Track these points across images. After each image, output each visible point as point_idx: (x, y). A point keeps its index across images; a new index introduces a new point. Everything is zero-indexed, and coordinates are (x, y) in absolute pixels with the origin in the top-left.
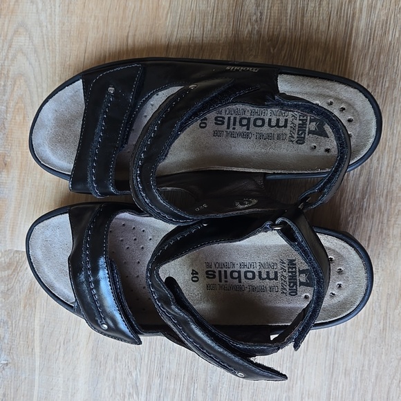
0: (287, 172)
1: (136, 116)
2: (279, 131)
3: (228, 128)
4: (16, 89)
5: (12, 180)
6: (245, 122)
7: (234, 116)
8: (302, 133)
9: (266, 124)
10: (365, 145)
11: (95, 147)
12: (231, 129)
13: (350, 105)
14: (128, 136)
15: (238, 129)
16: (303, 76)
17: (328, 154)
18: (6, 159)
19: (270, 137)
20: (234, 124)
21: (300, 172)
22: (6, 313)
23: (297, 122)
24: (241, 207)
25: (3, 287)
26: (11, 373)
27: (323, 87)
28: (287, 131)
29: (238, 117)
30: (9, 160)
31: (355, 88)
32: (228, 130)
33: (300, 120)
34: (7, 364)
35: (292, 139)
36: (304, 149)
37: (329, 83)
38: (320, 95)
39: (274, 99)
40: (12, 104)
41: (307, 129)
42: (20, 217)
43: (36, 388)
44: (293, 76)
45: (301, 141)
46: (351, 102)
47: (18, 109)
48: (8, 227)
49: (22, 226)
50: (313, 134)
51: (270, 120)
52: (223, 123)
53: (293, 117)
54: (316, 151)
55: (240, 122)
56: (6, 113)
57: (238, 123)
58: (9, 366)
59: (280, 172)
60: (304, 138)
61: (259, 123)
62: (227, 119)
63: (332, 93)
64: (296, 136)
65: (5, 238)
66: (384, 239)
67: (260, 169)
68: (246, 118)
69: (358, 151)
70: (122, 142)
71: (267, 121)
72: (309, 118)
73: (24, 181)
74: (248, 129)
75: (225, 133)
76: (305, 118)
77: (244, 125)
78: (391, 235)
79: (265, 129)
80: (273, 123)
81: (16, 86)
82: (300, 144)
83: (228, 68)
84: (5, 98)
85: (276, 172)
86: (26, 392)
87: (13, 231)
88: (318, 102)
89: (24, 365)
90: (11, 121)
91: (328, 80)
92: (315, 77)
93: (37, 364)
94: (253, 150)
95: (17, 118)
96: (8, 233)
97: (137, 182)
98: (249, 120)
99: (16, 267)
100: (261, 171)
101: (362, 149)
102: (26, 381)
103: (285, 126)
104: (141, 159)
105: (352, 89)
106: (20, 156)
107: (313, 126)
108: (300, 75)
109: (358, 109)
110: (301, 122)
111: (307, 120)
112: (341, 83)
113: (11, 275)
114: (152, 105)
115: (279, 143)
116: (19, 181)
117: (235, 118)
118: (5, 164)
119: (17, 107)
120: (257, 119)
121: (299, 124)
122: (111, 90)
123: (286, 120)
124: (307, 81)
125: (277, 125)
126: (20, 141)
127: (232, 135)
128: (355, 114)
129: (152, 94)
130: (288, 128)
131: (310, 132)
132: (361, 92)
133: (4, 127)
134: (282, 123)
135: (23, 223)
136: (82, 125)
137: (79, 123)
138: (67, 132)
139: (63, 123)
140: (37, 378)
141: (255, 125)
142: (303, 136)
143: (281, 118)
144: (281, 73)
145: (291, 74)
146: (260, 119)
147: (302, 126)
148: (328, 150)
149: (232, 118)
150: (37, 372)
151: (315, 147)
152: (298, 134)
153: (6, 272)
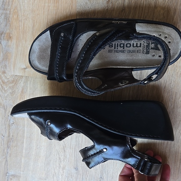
0: (142, 67)
1: (74, 45)
2: (138, 49)
3: (115, 48)
4: (13, 3)
5: (13, 44)
6: (122, 45)
7: (117, 43)
8: (148, 49)
9: (132, 46)
10: (177, 53)
11: (57, 61)
12: (116, 49)
13: (169, 35)
14: (71, 54)
15: (119, 49)
16: (147, 23)
17: (160, 58)
18: (10, 35)
19: (134, 51)
20: (117, 47)
21: (148, 67)
22: (12, 102)
23: (146, 44)
24: (121, 85)
25: (11, 91)
26: (15, 127)
27: (157, 28)
28: (141, 48)
29: (119, 43)
30: (12, 35)
31: (171, 27)
32: (115, 50)
33: (147, 43)
34: (13, 123)
35: (144, 52)
36: (149, 56)
37: (159, 26)
38: (155, 32)
39: (133, 35)
40: (12, 10)
41: (150, 47)
42: (17, 60)
43: (26, 133)
44: (143, 24)
45: (148, 53)
46: (170, 34)
47: (15, 12)
48: (12, 65)
49: (18, 64)
50: (153, 49)
51: (133, 44)
52: (112, 46)
53: (144, 42)
54: (154, 57)
55: (120, 45)
56: (10, 14)
57: (119, 46)
58: (14, 124)
59: (139, 67)
60: (149, 51)
61: (128, 45)
62: (114, 44)
63: (160, 30)
64: (145, 51)
65: (11, 69)
66: (175, 68)
67: (130, 66)
68: (122, 44)
69: (174, 56)
70: (69, 57)
71: (132, 44)
72: (151, 42)
73: (18, 45)
74: (124, 48)
75: (113, 51)
76: (149, 42)
77: (122, 47)
78: (178, 66)
79: (132, 48)
80: (135, 45)
81: (14, 2)
82: (147, 54)
83: (113, 22)
84: (9, 7)
85: (137, 67)
86: (21, 135)
87: (14, 67)
88: (154, 35)
89: (20, 124)
90: (12, 18)
91: (159, 24)
92: (153, 23)
93: (26, 123)
94: (126, 58)
95: (14, 16)
96: (12, 68)
97: (75, 79)
98: (124, 44)
99: (16, 82)
100: (130, 67)
101: (176, 55)
102: (22, 130)
103: (140, 46)
104: (77, 69)
105: (170, 28)
106: (16, 33)
107: (153, 46)
108: (145, 23)
109: (173, 37)
110: (147, 44)
111: (150, 43)
112: (164, 25)
113: (14, 86)
114: (81, 40)
115: (138, 54)
116: (16, 45)
117: (118, 44)
118: (10, 37)
119: (14, 12)
120: (127, 44)
121: (147, 45)
122: (62, 34)
123: (141, 44)
124: (149, 25)
125: (137, 46)
126: (16, 27)
127: (117, 52)
128: (172, 39)
129: (80, 35)
130: (142, 47)
131: (152, 48)
132: (174, 29)
133: (9, 20)
134: (139, 45)
135: (18, 63)
136: (51, 51)
137: (49, 50)
138: (45, 54)
139: (42, 50)
140: (26, 129)
141: (127, 46)
142: (148, 50)
143: (138, 43)
144: (137, 23)
145: (142, 23)
146: (129, 44)
147: (148, 46)
148: (160, 56)
149: (116, 44)
150: (26, 127)
151: (154, 55)
152: (146, 50)
153: (12, 84)
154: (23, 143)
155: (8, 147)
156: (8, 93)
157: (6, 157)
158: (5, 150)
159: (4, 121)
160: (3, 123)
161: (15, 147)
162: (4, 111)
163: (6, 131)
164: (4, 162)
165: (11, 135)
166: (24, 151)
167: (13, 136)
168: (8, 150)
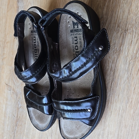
26: (22, 110)
58: (21, 108)
86: (25, 117)
154: (25, 124)
155: (16, 125)
156: (19, 83)
157: (14, 133)
158: (14, 128)
159: (15, 104)
160: (15, 106)
161: (20, 126)
162: (16, 96)
163: (16, 113)
164: (13, 137)
165: (19, 116)
166: (25, 130)
167: (19, 117)
168: (16, 128)
